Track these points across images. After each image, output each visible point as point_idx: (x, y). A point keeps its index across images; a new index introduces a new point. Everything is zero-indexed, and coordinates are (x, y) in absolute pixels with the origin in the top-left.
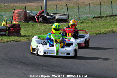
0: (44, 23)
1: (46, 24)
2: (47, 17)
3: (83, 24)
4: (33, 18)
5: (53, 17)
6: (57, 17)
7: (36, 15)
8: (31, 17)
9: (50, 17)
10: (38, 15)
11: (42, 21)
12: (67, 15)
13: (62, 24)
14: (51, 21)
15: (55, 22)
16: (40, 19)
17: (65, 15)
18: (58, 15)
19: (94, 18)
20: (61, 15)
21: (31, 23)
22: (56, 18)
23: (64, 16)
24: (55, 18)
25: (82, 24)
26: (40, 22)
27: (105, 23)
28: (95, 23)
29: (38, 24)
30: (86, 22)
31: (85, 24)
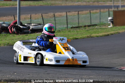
0: (17, 34)
1: (20, 35)
2: (21, 27)
3: (59, 33)
4: (5, 29)
5: (28, 27)
6: (31, 27)
7: (9, 25)
9: (24, 27)
10: (11, 25)
11: (16, 32)
12: (42, 24)
13: (37, 34)
14: (25, 31)
15: (30, 32)
16: (13, 30)
17: (40, 24)
18: (32, 25)
19: (71, 28)
20: (36, 25)
21: (3, 34)
22: (31, 29)
23: (39, 26)
24: (29, 28)
26: (14, 33)
27: (83, 32)
28: (72, 32)
29: (11, 35)
30: (63, 31)
31: (62, 33)
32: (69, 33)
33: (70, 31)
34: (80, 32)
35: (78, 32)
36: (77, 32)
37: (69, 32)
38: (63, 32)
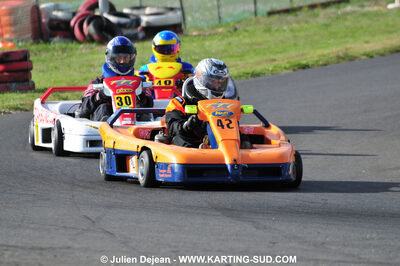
0: (102, 41)
2: (113, 19)
3: (237, 39)
4: (62, 25)
5: (133, 20)
6: (145, 19)
7: (74, 14)
8: (58, 24)
9: (124, 20)
10: (78, 14)
11: (95, 36)
14: (126, 32)
15: (141, 35)
16: (89, 29)
17: (172, 9)
18: (148, 11)
20: (161, 10)
21: (57, 43)
22: (143, 24)
23: (171, 15)
24: (138, 21)
25: (234, 39)
26: (90, 39)
27: (312, 32)
28: (277, 30)
29: (81, 46)
30: (246, 31)
31: (244, 37)
32: (267, 37)
33: (268, 30)
34: (302, 34)
35: (297, 34)
36: (292, 30)
37: (268, 35)
38: (246, 34)
